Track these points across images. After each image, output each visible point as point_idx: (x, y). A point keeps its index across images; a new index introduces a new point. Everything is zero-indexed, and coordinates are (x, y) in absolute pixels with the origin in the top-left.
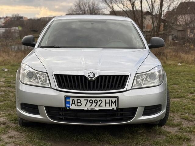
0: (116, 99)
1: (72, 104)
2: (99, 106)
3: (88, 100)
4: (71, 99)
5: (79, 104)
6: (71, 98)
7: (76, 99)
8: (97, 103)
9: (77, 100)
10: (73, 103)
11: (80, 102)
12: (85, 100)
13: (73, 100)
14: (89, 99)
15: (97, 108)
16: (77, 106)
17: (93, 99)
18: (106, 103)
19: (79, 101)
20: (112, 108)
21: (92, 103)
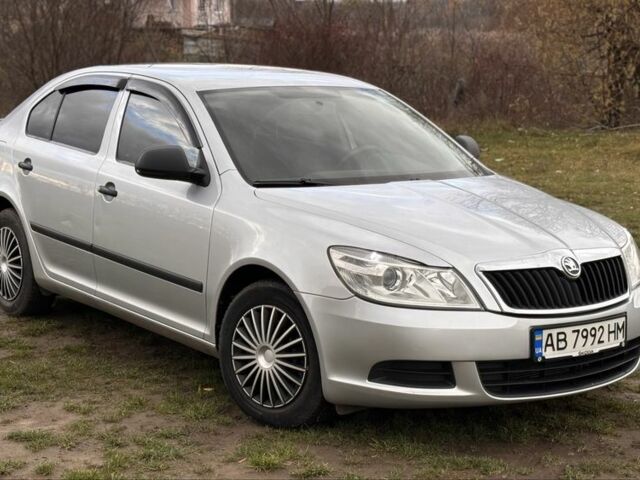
0: (623, 319)
1: (547, 345)
2: (600, 342)
3: (578, 331)
4: (546, 333)
5: (562, 345)
6: (544, 332)
7: (554, 332)
8: (594, 336)
9: (558, 334)
10: (549, 342)
11: (564, 340)
12: (574, 331)
13: (550, 335)
14: (581, 328)
15: (597, 349)
16: (559, 349)
17: (589, 327)
18: (610, 333)
19: (562, 337)
20: (618, 345)
21: (586, 337)
